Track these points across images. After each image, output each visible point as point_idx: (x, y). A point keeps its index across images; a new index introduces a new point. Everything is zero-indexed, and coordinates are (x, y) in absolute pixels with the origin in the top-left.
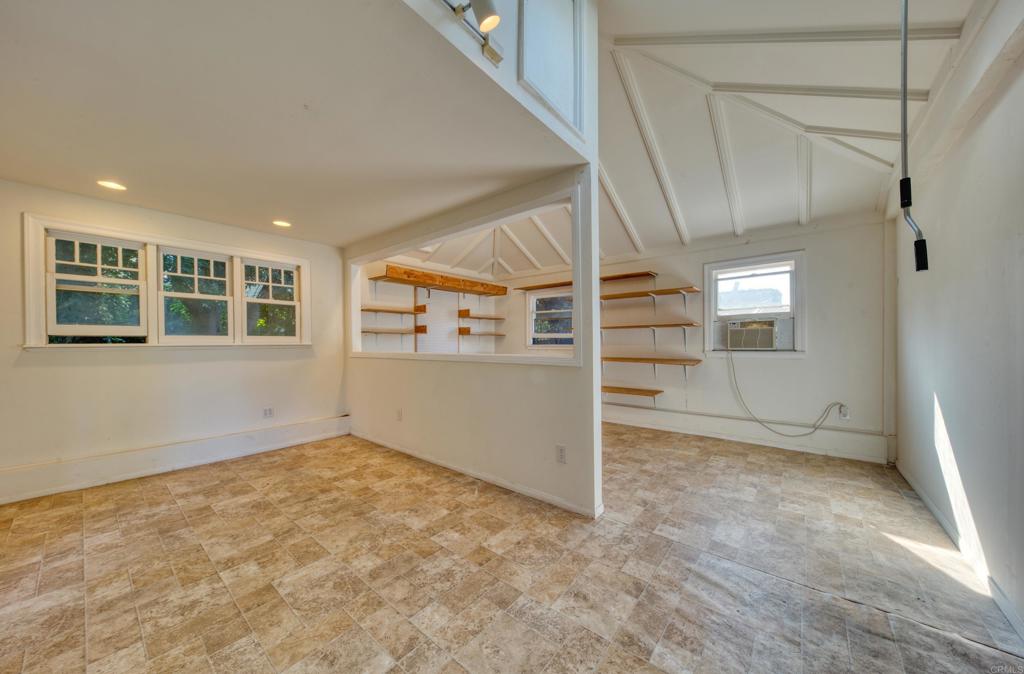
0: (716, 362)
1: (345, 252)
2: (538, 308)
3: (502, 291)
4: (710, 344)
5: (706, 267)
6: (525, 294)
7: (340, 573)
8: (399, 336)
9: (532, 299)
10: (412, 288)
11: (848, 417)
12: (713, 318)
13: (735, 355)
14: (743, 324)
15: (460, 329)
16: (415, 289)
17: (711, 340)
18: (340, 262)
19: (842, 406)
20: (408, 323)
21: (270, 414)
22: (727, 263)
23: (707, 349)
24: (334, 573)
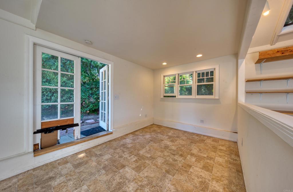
7: (207, 180)
21: (203, 122)
24: (205, 179)
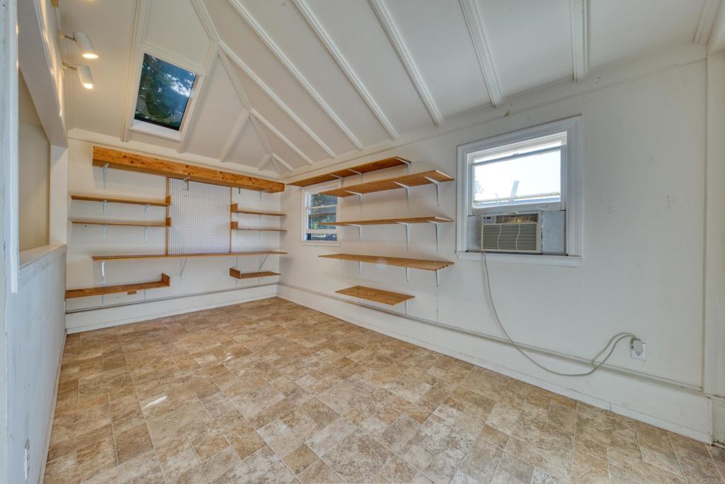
0: (468, 265)
3: (280, 187)
4: (463, 244)
5: (460, 149)
11: (643, 355)
12: (467, 212)
13: (490, 257)
14: (499, 219)
17: (464, 237)
19: (634, 339)
22: (486, 142)
23: (459, 249)
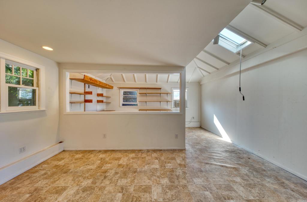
1: (60, 65)
2: (124, 94)
6: (119, 89)
8: (79, 104)
9: (122, 91)
10: (83, 84)
15: (97, 100)
16: (85, 84)
18: (57, 69)
20: (82, 98)
